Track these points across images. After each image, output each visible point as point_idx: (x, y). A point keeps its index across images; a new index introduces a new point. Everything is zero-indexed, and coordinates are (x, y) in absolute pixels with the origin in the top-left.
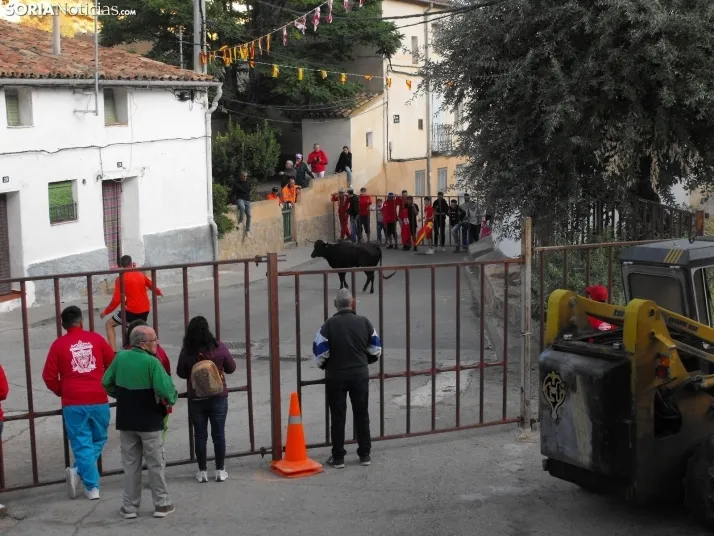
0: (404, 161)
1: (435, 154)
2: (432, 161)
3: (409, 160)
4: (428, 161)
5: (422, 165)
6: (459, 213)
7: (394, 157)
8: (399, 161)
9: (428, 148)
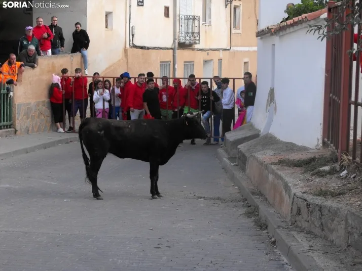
0: (149, 48)
1: (182, 46)
2: (178, 52)
3: (154, 48)
4: (174, 53)
5: (168, 56)
6: (212, 98)
7: (137, 43)
8: (142, 48)
9: (175, 39)
